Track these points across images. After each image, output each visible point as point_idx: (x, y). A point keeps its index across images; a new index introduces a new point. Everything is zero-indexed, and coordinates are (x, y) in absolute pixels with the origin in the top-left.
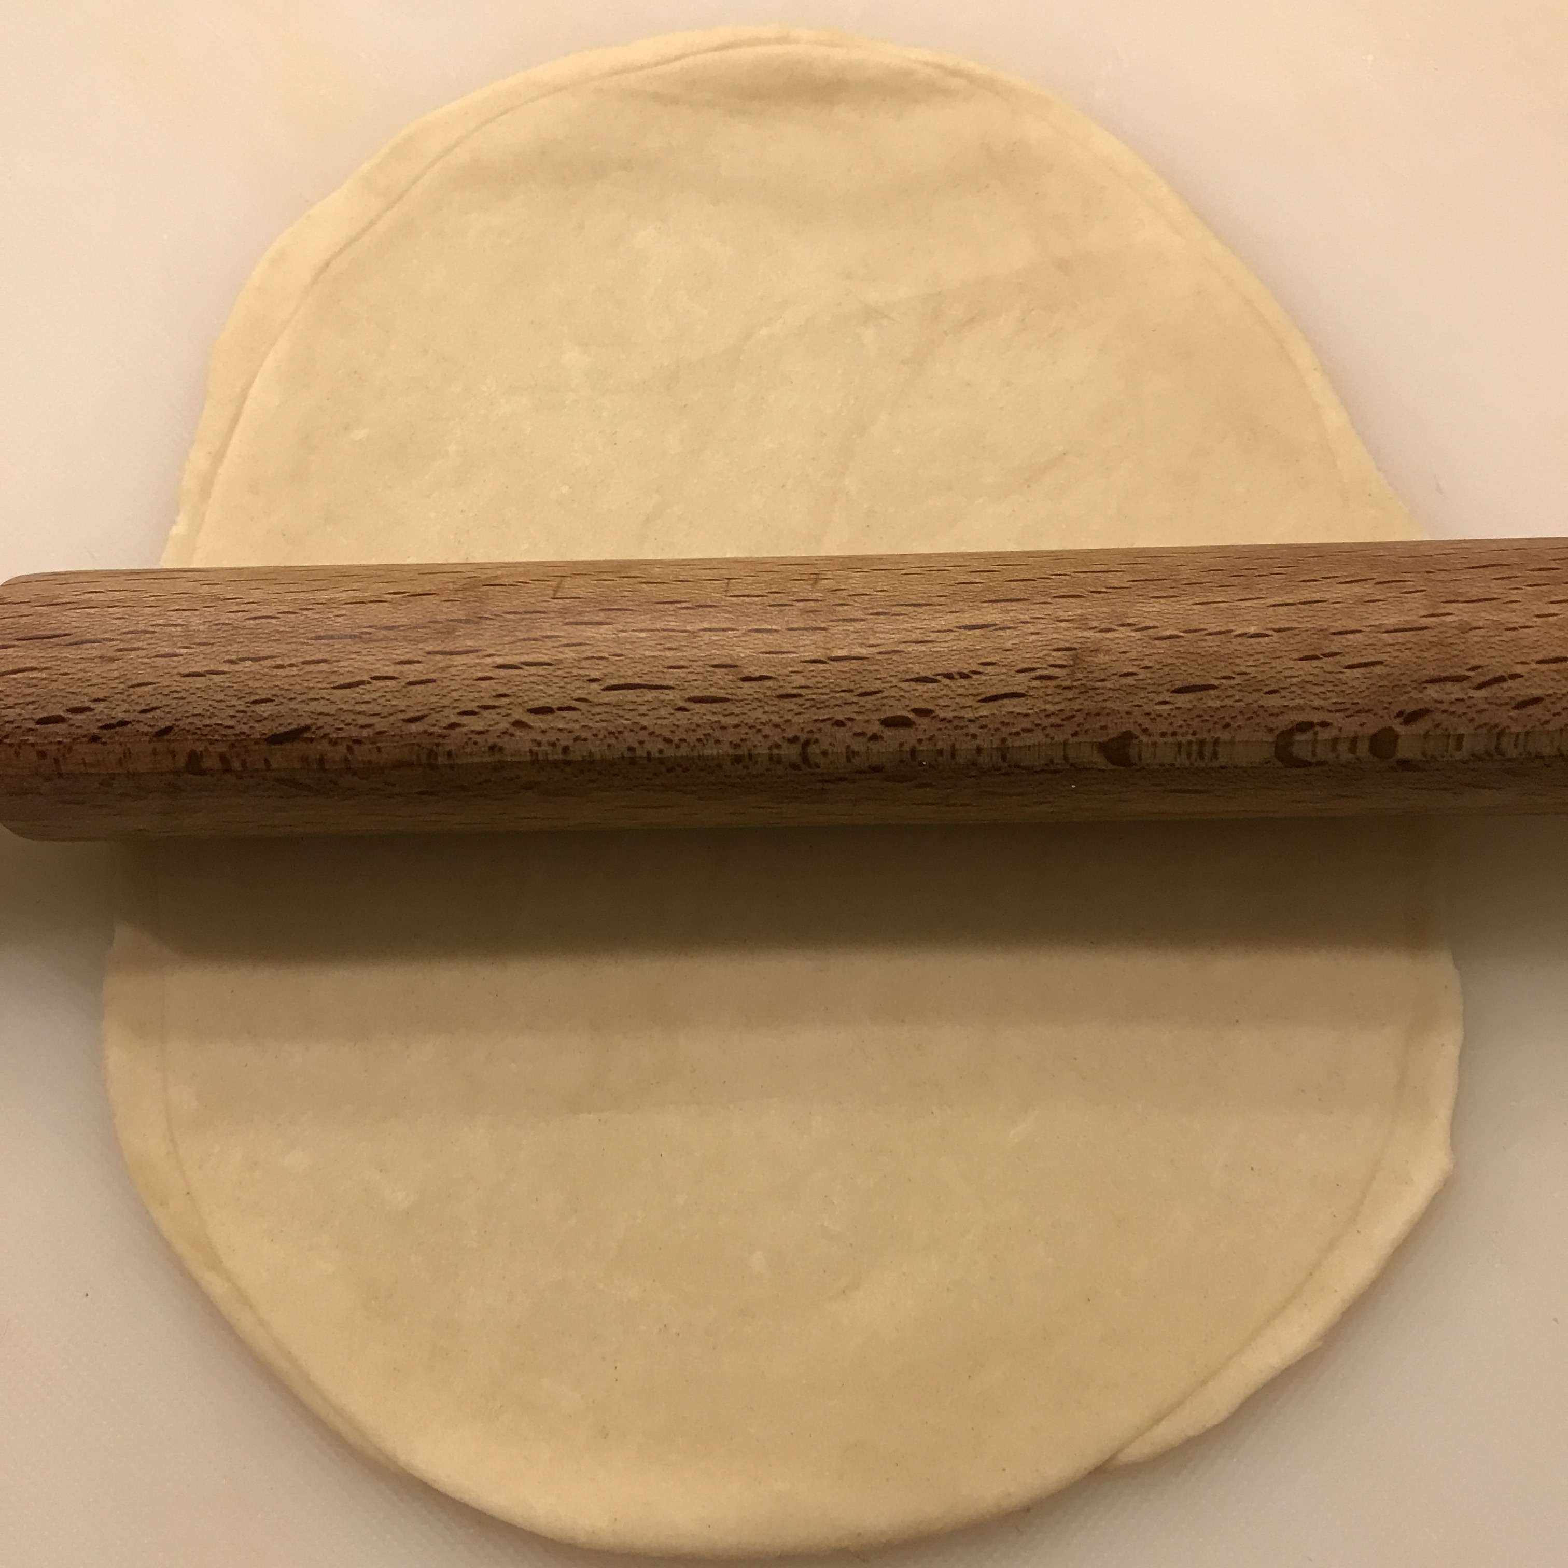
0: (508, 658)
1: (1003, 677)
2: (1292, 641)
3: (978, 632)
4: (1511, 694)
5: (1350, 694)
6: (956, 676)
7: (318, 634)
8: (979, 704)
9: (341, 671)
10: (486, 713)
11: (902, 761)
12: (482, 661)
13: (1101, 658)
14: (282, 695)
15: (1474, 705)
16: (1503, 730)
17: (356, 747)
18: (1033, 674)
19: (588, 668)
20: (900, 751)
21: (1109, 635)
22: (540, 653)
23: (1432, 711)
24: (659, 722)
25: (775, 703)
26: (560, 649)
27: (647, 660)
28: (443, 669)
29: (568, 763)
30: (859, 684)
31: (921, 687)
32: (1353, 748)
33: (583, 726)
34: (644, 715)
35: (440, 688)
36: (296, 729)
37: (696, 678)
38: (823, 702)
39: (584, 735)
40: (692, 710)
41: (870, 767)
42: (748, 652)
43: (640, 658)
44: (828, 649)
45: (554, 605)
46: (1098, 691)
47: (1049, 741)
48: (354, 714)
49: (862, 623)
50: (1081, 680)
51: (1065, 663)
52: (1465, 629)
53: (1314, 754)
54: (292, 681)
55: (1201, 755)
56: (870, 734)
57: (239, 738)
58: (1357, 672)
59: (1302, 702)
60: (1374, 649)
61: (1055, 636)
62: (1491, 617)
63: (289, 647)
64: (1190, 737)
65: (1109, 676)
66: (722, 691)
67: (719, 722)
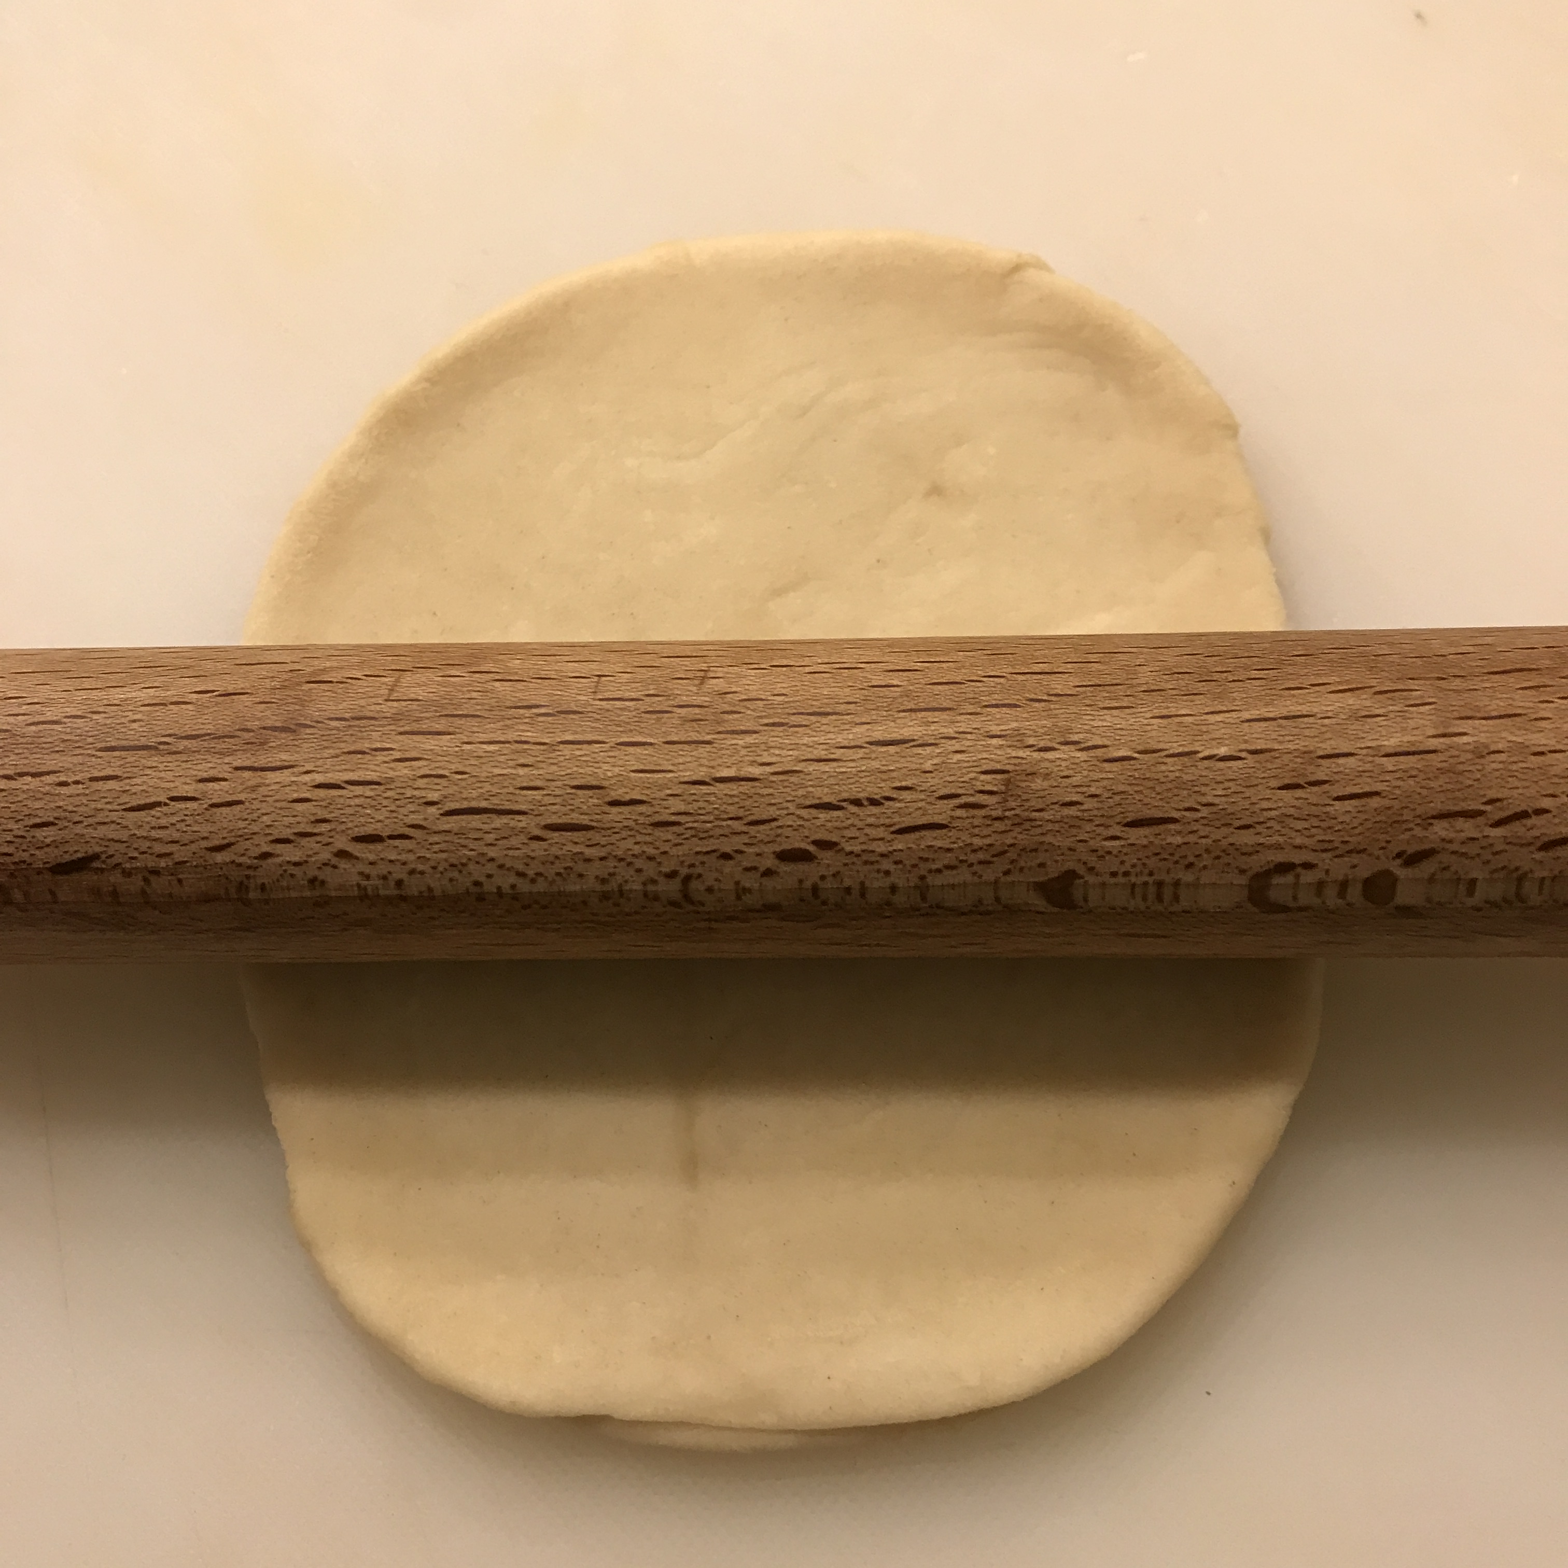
0: (329, 775)
1: (920, 804)
2: (1269, 766)
3: (892, 749)
4: (1535, 833)
5: (1339, 830)
6: (866, 803)
7: (108, 744)
8: (893, 836)
9: (134, 790)
10: (304, 841)
11: (802, 900)
12: (299, 779)
13: (1038, 784)
14: (65, 818)
15: (1491, 845)
16: (1526, 874)
17: (153, 878)
18: (957, 801)
19: (425, 789)
20: (800, 889)
21: (1050, 755)
22: (367, 769)
23: (1438, 852)
24: (511, 853)
25: (650, 831)
26: (392, 765)
27: (495, 780)
28: (254, 788)
29: (403, 898)
30: (749, 810)
31: (823, 816)
32: (1342, 894)
33: (419, 858)
34: (491, 845)
35: (248, 811)
36: (83, 858)
37: (554, 802)
38: (707, 832)
39: (420, 867)
40: (550, 839)
41: (764, 905)
42: (617, 770)
43: (487, 777)
44: (713, 767)
45: (388, 710)
46: (1033, 824)
47: (976, 879)
48: (150, 840)
49: (755, 736)
50: (1014, 809)
51: (995, 789)
52: (1481, 752)
53: (1295, 898)
54: (77, 800)
55: (1159, 898)
56: (762, 869)
57: (19, 867)
58: (1349, 805)
59: (1281, 839)
60: (1371, 777)
61: (985, 755)
62: (1514, 739)
63: (76, 760)
64: (1146, 879)
65: (1048, 806)
66: (586, 817)
67: (581, 853)
